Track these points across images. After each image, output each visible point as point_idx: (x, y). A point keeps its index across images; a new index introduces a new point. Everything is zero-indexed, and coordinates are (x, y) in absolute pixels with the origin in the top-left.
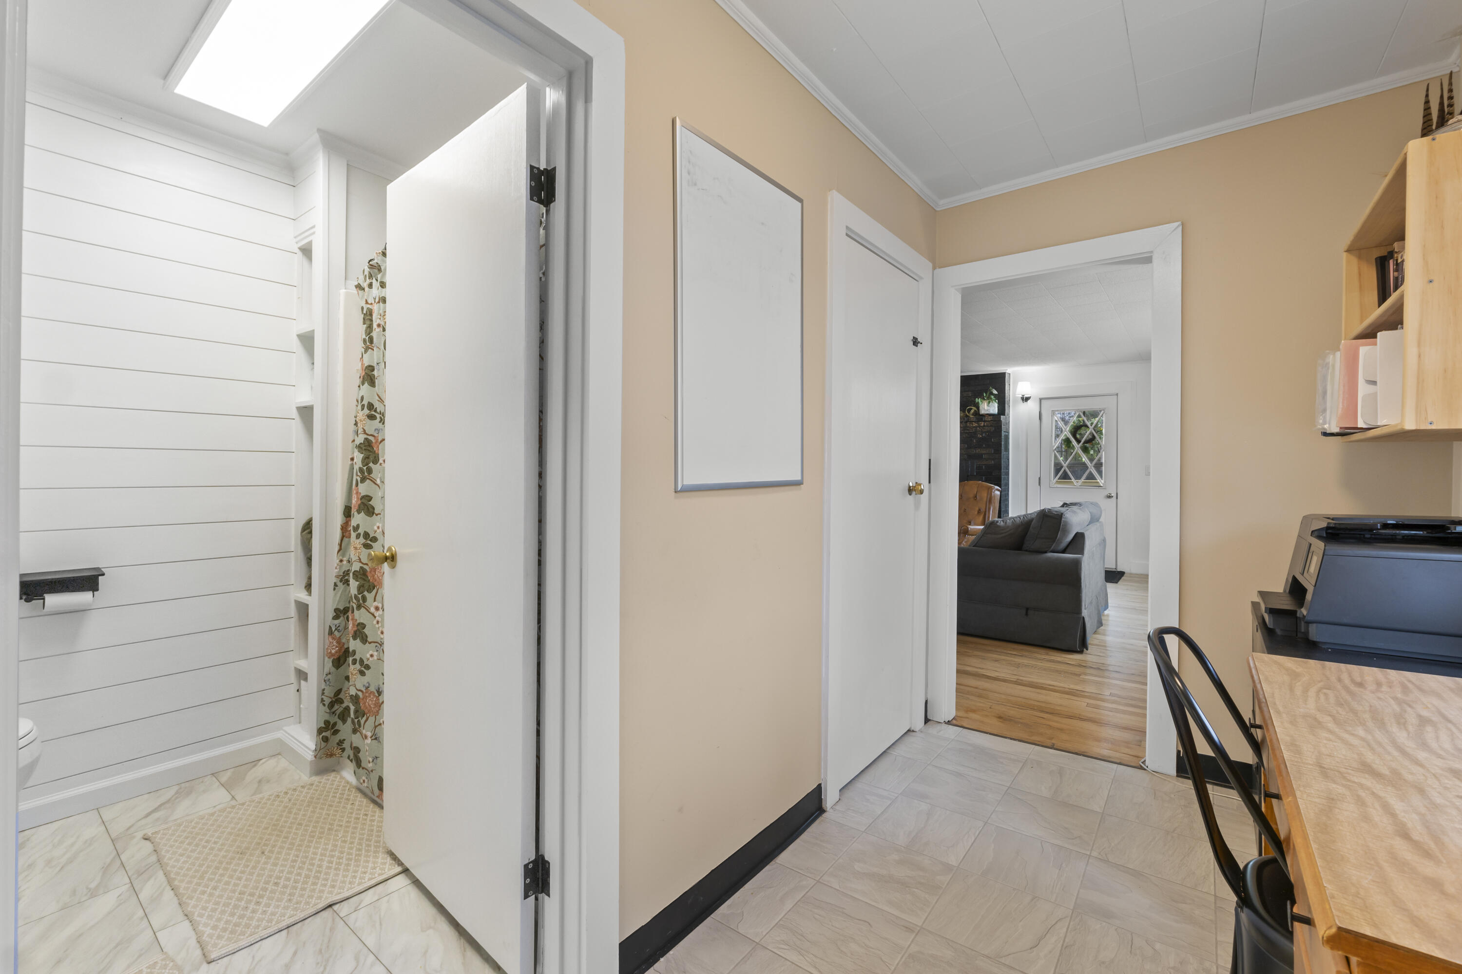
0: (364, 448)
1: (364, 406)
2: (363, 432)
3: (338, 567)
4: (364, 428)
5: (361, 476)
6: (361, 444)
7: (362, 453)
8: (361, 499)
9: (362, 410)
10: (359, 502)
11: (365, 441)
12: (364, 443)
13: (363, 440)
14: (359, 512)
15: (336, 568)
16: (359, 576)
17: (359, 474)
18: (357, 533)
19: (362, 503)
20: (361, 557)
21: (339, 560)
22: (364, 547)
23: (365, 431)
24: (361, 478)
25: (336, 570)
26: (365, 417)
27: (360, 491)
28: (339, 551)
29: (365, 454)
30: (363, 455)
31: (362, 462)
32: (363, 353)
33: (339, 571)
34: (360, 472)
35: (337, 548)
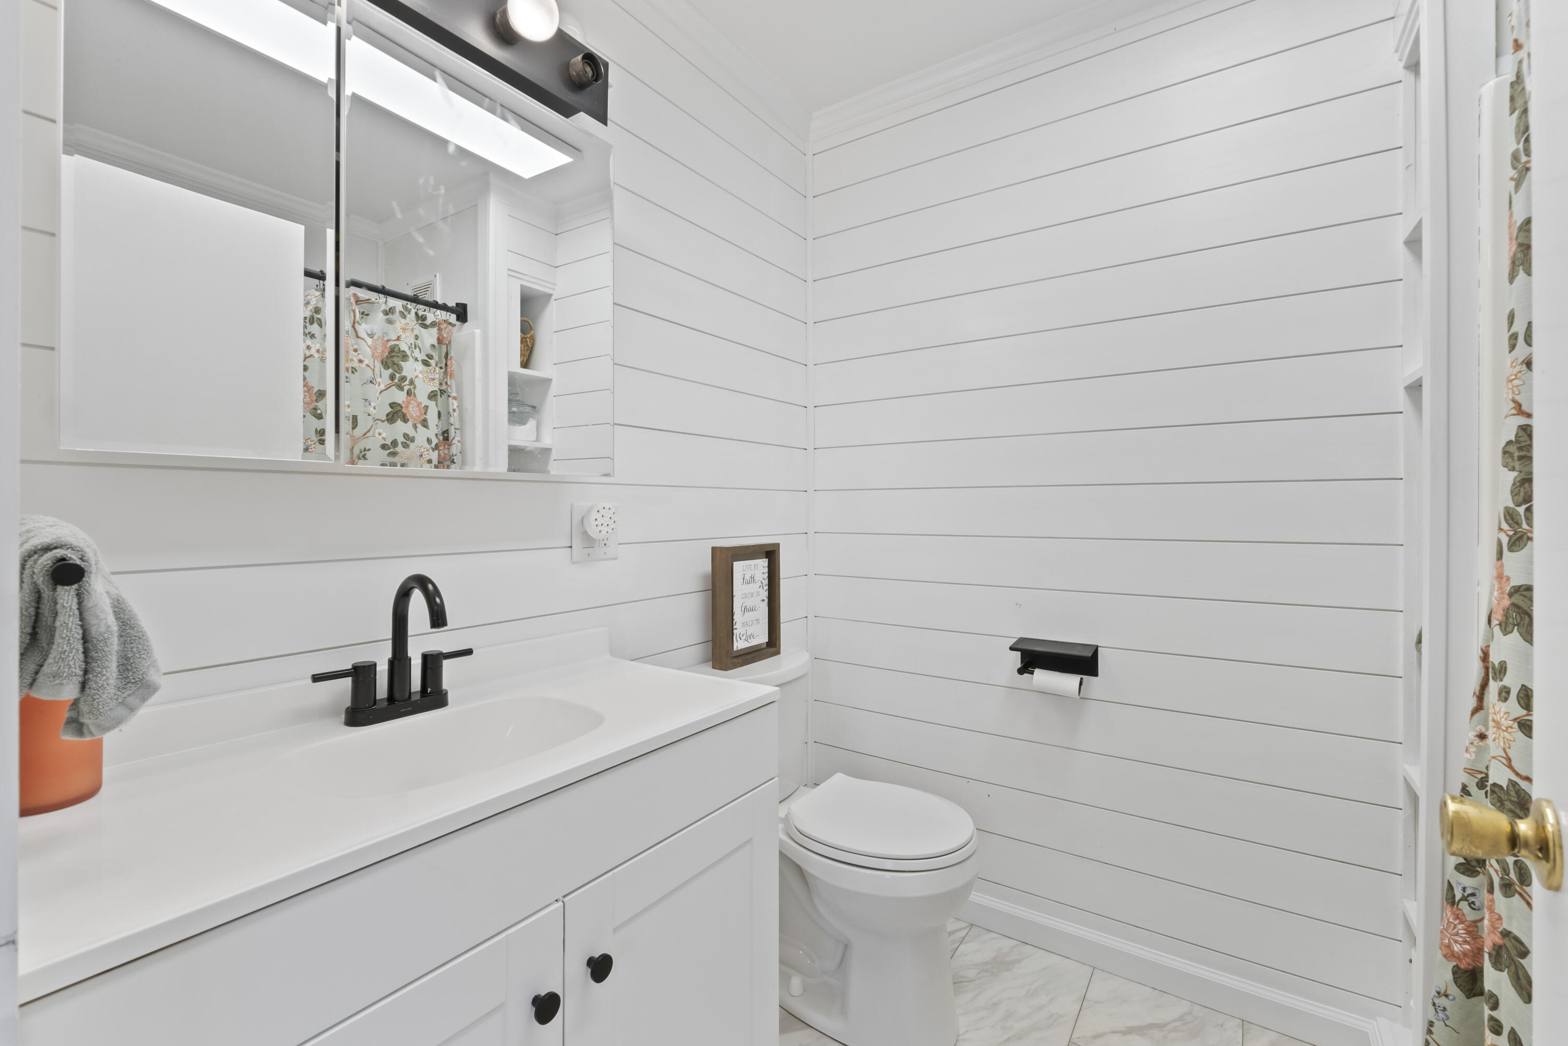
0: (1516, 454)
1: (1516, 338)
2: (1514, 412)
3: (1472, 749)
4: (1518, 398)
5: (1511, 533)
6: (1509, 443)
7: (1513, 469)
8: (1511, 595)
9: (1510, 352)
10: (1506, 602)
11: (1522, 433)
12: (1517, 441)
13: (1514, 432)
14: (1506, 632)
15: (1467, 750)
16: (1508, 805)
17: (1505, 526)
18: (1501, 684)
19: (1514, 605)
20: (1511, 753)
21: (1475, 734)
22: (1520, 727)
23: (1520, 405)
24: (1511, 537)
25: (1468, 756)
26: (1518, 368)
27: (1507, 573)
28: (1475, 711)
29: (1521, 472)
30: (1515, 474)
31: (1514, 493)
32: (1513, 193)
33: (1475, 761)
34: (1506, 520)
35: (1472, 703)
